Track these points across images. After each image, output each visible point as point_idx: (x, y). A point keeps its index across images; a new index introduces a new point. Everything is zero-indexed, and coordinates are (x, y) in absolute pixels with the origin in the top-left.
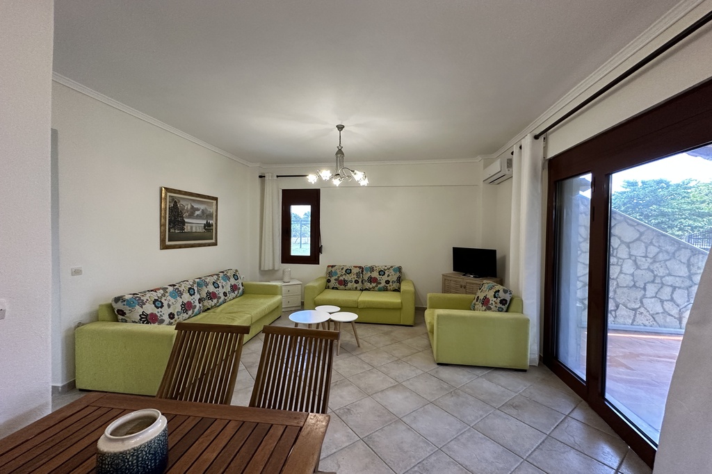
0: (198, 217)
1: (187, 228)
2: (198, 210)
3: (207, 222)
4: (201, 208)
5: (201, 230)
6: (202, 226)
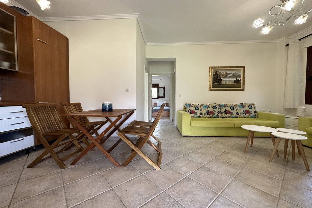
0: (230, 77)
1: (223, 82)
2: (230, 74)
3: (237, 79)
4: (232, 73)
5: (232, 83)
6: (233, 82)
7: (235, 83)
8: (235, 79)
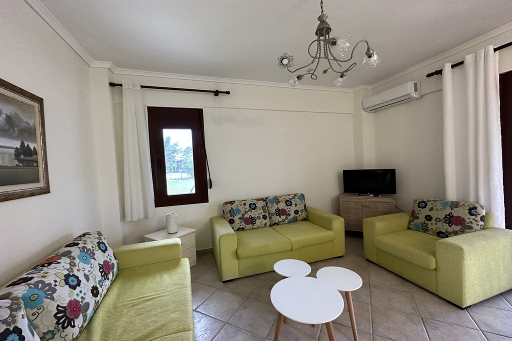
3: (22, 144)
4: (4, 112)
5: (7, 163)
6: (10, 154)
7: (20, 161)
8: (17, 144)
